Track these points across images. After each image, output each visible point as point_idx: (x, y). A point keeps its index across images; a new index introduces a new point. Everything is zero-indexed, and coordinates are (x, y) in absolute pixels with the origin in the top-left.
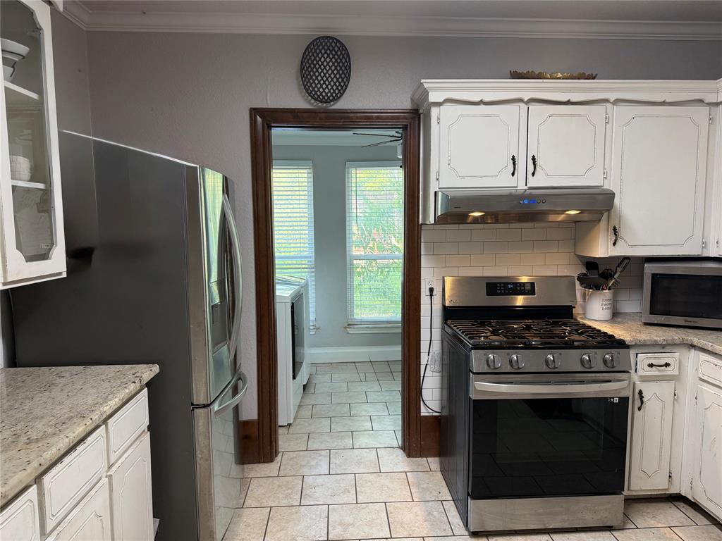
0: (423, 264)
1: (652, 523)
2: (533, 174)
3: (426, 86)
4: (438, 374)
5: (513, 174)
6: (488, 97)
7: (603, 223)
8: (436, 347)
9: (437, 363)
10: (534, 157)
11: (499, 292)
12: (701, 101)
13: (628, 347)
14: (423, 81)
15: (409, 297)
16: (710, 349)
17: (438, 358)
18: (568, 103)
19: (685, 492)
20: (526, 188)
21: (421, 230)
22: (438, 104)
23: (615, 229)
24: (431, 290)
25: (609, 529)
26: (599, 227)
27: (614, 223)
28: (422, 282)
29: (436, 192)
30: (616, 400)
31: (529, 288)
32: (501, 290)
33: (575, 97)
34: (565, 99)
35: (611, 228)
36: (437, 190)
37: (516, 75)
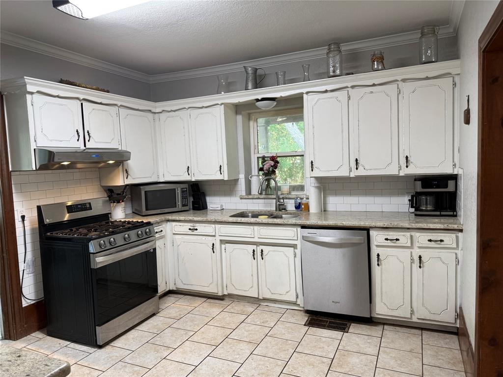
0: (15, 200)
1: (167, 305)
2: (89, 141)
3: (26, 80)
4: (32, 275)
5: (78, 140)
6: (62, 94)
7: (121, 167)
8: (29, 256)
9: (31, 267)
10: (88, 131)
11: (74, 210)
12: (150, 111)
13: (152, 224)
14: (25, 77)
15: (6, 224)
16: (178, 219)
17: (30, 263)
18: (101, 104)
19: (172, 287)
20: (85, 148)
21: (11, 175)
22: (32, 93)
23: (126, 170)
24: (23, 217)
25: (154, 315)
26: (119, 170)
27: (125, 167)
28: (15, 212)
29: (34, 149)
30: (152, 251)
31: (88, 206)
32: (75, 209)
33: (104, 101)
34: (99, 102)
35: (124, 170)
36: (36, 148)
37: (61, 82)
